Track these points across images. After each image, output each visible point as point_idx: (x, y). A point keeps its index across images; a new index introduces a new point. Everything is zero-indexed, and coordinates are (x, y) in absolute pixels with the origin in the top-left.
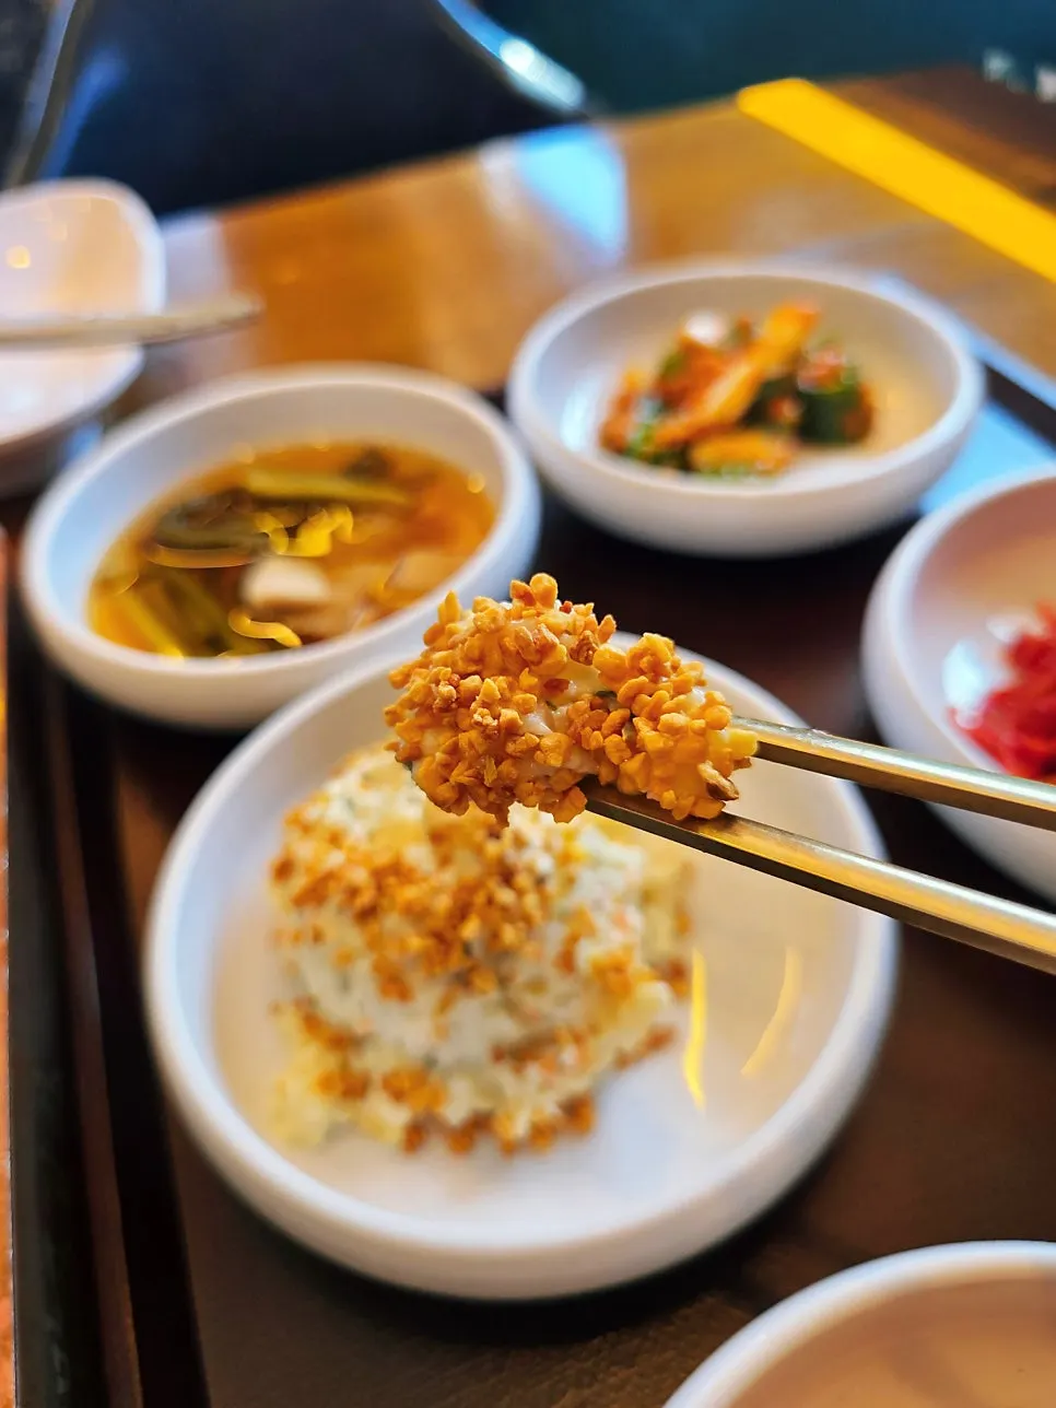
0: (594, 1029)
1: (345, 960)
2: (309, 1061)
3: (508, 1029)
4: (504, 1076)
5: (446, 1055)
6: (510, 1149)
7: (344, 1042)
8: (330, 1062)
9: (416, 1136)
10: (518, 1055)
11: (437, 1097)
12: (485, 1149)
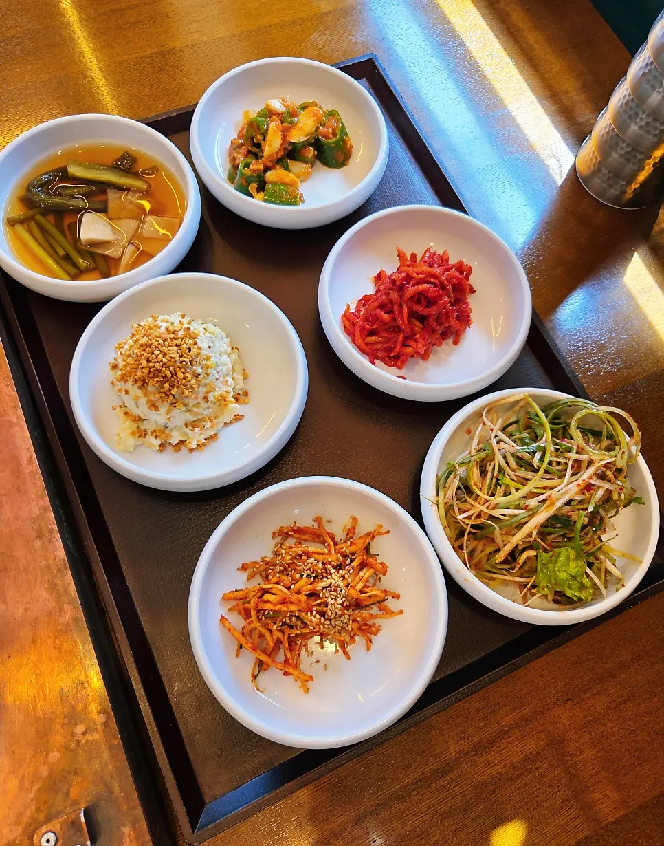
0: (216, 417)
1: (137, 398)
2: (128, 425)
3: (189, 417)
4: (188, 430)
5: (170, 425)
6: (191, 450)
7: (138, 419)
8: (134, 426)
9: (162, 446)
10: (193, 425)
11: (169, 436)
12: (184, 450)
